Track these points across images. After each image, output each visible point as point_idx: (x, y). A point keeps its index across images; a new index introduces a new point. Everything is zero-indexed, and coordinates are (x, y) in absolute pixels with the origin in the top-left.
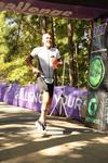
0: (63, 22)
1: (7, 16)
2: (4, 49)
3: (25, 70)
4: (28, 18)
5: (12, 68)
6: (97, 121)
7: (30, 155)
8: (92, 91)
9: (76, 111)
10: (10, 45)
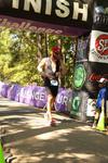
0: (55, 38)
1: (11, 32)
2: (9, 58)
3: (25, 74)
4: (28, 34)
5: (14, 72)
6: (79, 114)
7: (30, 139)
8: (76, 91)
9: (63, 106)
10: (13, 54)
